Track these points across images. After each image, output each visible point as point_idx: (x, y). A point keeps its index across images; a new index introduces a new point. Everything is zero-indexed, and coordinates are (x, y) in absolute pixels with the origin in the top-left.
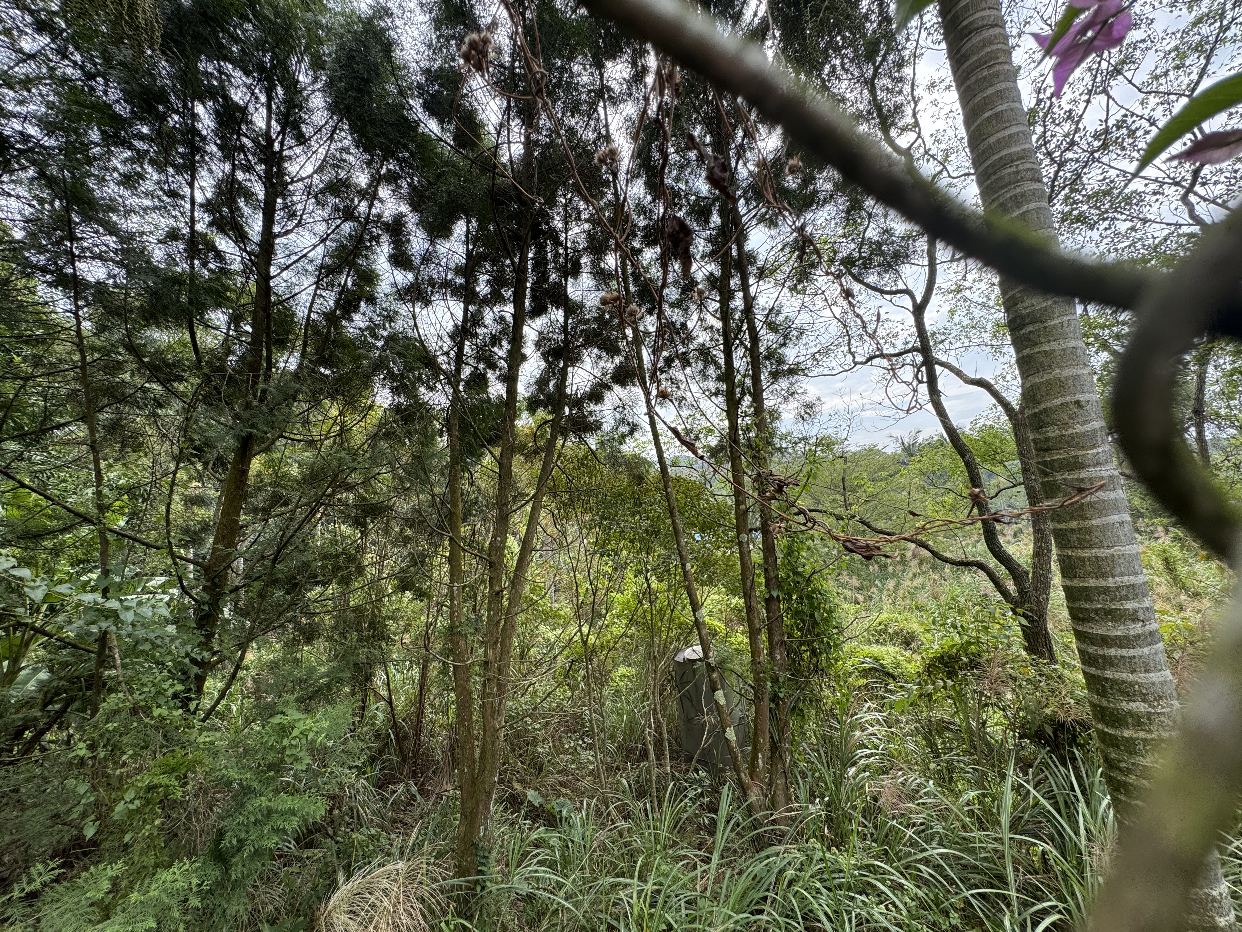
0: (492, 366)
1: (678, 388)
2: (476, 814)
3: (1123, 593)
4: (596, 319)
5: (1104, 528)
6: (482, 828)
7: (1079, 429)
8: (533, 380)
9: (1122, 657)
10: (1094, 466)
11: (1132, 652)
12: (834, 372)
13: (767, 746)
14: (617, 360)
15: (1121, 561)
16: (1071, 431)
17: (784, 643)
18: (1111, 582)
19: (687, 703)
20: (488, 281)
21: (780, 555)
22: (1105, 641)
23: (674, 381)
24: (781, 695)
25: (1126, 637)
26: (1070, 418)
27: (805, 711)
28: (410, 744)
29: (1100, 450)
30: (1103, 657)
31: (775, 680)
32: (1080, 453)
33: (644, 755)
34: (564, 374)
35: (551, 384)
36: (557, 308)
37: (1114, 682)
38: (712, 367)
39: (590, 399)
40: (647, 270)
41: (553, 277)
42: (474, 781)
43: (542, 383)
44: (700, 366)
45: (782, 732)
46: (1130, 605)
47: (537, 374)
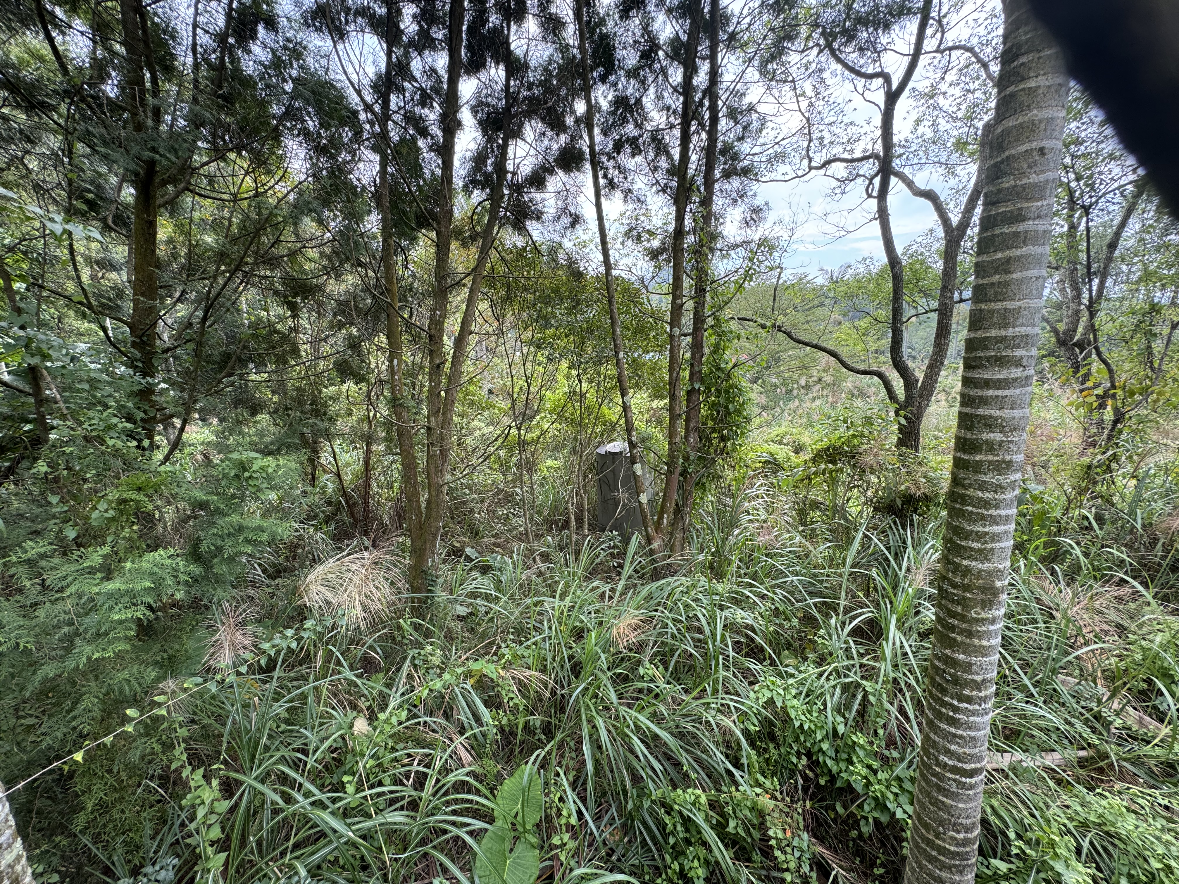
0: (424, 132)
1: (626, 178)
2: (425, 549)
3: (1017, 342)
4: (541, 83)
5: (1020, 282)
6: (430, 560)
7: (1034, 178)
8: (469, 154)
9: (997, 396)
10: (1034, 219)
11: (1006, 392)
12: (787, 178)
13: (672, 510)
14: (563, 139)
15: (1026, 313)
16: (1025, 181)
17: (697, 429)
18: (1010, 332)
19: (605, 487)
20: (415, 17)
21: (706, 350)
22: (987, 384)
23: (621, 169)
24: (690, 471)
25: (1006, 380)
26: (1030, 167)
27: (707, 485)
28: (359, 509)
29: (1045, 203)
30: (981, 397)
31: (686, 459)
32: (1026, 205)
33: (566, 525)
34: (504, 148)
35: (489, 162)
36: (497, 64)
37: (984, 417)
38: (663, 158)
39: (531, 185)
40: (602, 22)
41: (494, 19)
42: (421, 527)
43: (479, 159)
44: (651, 155)
45: (685, 499)
46: (1018, 353)
47: (473, 146)
